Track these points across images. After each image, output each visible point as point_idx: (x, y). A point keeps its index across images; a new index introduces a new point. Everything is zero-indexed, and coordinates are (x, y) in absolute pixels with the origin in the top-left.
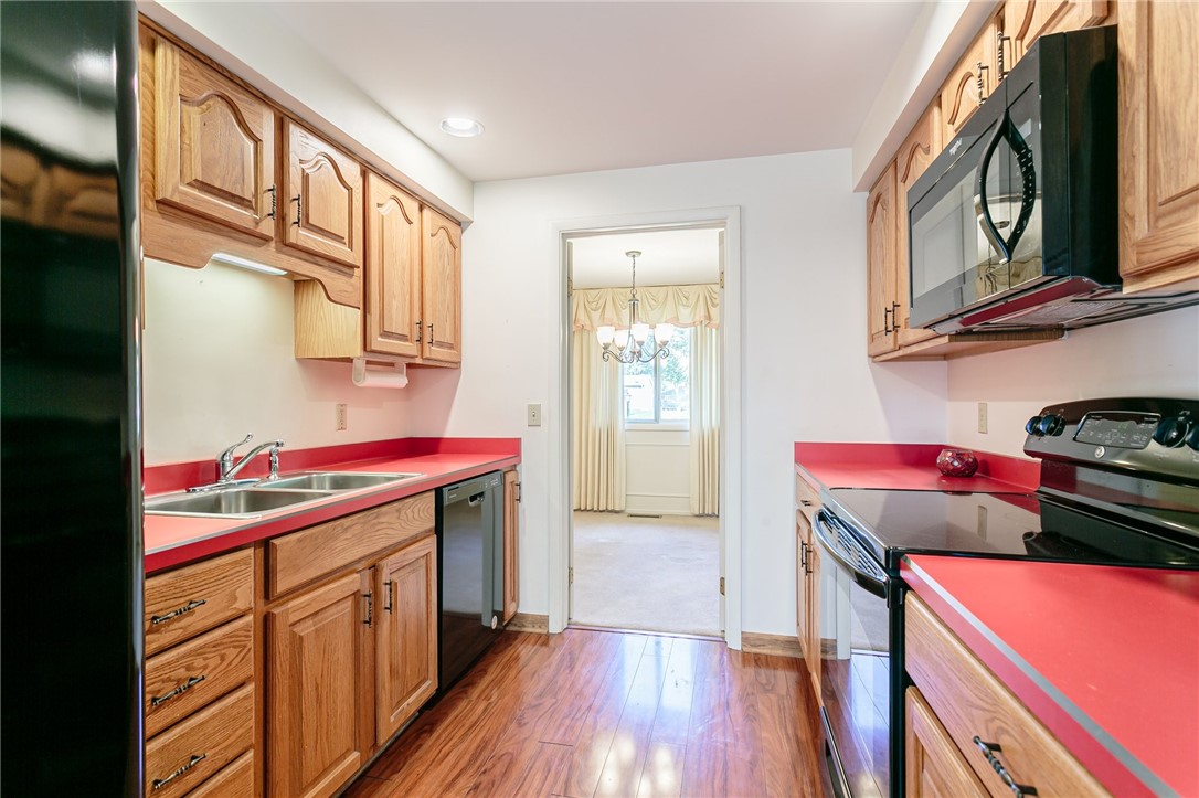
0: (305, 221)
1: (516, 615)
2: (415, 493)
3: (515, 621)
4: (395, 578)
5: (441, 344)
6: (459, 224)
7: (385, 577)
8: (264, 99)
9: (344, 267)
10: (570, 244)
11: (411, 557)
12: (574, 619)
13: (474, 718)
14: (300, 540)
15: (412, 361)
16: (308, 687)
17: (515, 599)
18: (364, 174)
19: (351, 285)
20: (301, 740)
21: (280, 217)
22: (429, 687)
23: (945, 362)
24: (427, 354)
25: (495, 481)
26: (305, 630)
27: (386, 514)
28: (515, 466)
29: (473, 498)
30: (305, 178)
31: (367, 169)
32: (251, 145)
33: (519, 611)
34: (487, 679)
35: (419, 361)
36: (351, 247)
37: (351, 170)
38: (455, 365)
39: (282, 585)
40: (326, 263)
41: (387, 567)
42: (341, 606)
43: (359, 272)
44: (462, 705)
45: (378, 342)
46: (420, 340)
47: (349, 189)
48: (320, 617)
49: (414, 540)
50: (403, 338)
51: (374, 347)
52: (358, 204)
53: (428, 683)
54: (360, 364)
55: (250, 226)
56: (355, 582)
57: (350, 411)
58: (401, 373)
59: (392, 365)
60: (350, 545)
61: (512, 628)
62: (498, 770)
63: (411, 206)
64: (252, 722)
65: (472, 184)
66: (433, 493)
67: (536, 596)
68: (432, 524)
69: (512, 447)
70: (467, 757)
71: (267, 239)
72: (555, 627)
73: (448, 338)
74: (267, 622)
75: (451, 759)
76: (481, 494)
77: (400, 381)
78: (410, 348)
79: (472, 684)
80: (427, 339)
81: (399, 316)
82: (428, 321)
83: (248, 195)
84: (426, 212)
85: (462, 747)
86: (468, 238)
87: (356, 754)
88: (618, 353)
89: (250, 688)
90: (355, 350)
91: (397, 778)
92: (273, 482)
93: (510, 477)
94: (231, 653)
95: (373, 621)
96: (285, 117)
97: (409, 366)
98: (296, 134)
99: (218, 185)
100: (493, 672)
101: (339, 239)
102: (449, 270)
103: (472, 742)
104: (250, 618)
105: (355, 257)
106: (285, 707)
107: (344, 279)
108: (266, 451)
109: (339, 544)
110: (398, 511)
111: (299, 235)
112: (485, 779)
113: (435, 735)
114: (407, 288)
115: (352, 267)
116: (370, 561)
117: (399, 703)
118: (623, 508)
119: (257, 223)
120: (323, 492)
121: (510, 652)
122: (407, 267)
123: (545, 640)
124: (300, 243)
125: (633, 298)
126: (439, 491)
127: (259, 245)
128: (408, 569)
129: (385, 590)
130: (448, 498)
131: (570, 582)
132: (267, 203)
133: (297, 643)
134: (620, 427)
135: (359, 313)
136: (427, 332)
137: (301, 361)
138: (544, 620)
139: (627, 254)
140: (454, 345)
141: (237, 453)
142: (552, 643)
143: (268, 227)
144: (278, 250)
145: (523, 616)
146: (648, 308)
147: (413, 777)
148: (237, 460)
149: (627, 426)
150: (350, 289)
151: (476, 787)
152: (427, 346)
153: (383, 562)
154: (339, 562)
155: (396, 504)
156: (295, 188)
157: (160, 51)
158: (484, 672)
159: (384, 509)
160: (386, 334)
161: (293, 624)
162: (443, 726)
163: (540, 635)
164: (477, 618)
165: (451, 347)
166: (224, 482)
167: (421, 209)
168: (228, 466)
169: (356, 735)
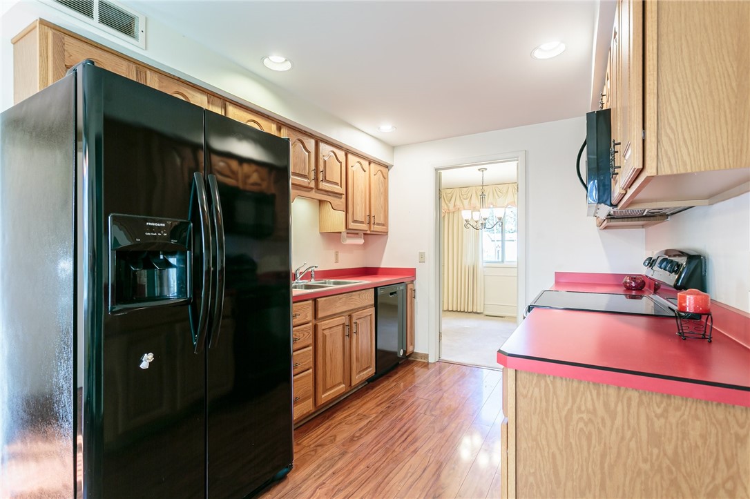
0: (325, 180)
1: (412, 353)
2: (366, 288)
3: (413, 355)
4: (358, 321)
5: (378, 224)
6: (387, 167)
7: (354, 320)
8: (311, 136)
9: (338, 195)
10: (440, 174)
11: (365, 315)
12: (442, 358)
13: (390, 387)
14: (325, 300)
15: (365, 232)
16: (328, 354)
17: (413, 344)
18: (346, 155)
19: (340, 202)
20: (326, 372)
21: (316, 179)
22: (371, 371)
23: (644, 229)
24: (372, 229)
25: (402, 287)
26: (327, 332)
27: (354, 295)
28: (413, 281)
29: (391, 294)
30: (325, 162)
31: (347, 152)
32: (307, 154)
33: (415, 351)
34: (397, 376)
35: (369, 232)
36: (341, 186)
37: (341, 154)
38: (386, 233)
39: (320, 315)
40: (332, 194)
41: (355, 316)
42: (339, 328)
43: (344, 196)
44: (386, 383)
45: (352, 225)
46: (369, 223)
47: (340, 162)
48: (332, 330)
49: (365, 308)
50: (362, 222)
51: (350, 227)
52: (344, 168)
53: (371, 369)
54: (344, 234)
55: (307, 185)
56: (343, 319)
57: (339, 254)
58: (361, 237)
59: (357, 234)
60: (341, 305)
61: (411, 359)
62: (399, 403)
63: (365, 164)
64: (311, 359)
65: (393, 148)
66: (373, 290)
67: (423, 344)
68: (373, 303)
69: (412, 272)
70: (386, 398)
71: (312, 189)
72: (431, 360)
73: (382, 221)
74: (315, 327)
75: (379, 398)
76: (395, 293)
77: (361, 241)
78: (364, 227)
79: (391, 376)
80: (372, 222)
81: (360, 214)
82: (373, 214)
83: (307, 174)
84: (372, 165)
85: (384, 395)
86: (391, 173)
87: (343, 386)
88: (474, 224)
89: (311, 348)
90: (343, 229)
91: (359, 400)
92: (313, 282)
93: (410, 286)
94: (306, 334)
95: (350, 336)
96: (319, 140)
97: (365, 234)
98: (322, 146)
99: (297, 172)
100: (400, 374)
101: (337, 184)
102: (382, 190)
103: (389, 394)
104: (311, 324)
105: (342, 190)
106: (321, 358)
107: (338, 200)
108: (310, 270)
109: (338, 304)
110: (359, 295)
111: (323, 185)
112: (393, 405)
113: (374, 390)
114: (363, 200)
115: (342, 194)
116: (349, 313)
117: (360, 372)
118: (482, 311)
119: (309, 184)
120: (330, 285)
121: (409, 367)
122: (364, 191)
123: (426, 365)
124: (323, 188)
125: (482, 193)
126: (376, 289)
127: (309, 191)
128: (363, 319)
129: (354, 325)
130: (380, 292)
131: (440, 340)
132: (312, 175)
133: (324, 337)
134: (480, 266)
135: (344, 213)
136: (372, 219)
137: (321, 233)
138: (426, 356)
139: (479, 170)
140: (385, 224)
141: (300, 271)
142: (430, 366)
143: (313, 185)
144: (316, 192)
145: (417, 354)
146: (497, 197)
147: (365, 401)
148: (301, 273)
149: (485, 265)
150: (340, 204)
151: (389, 407)
152: (372, 226)
153: (353, 314)
154: (338, 311)
155: (358, 292)
156: (321, 168)
157: (282, 131)
158: (397, 373)
159: (354, 293)
160: (355, 221)
161: (323, 330)
162: (376, 389)
163: (424, 363)
164: (395, 354)
165: (383, 225)
166: (296, 281)
167: (370, 164)
168: (298, 275)
169: (344, 378)
